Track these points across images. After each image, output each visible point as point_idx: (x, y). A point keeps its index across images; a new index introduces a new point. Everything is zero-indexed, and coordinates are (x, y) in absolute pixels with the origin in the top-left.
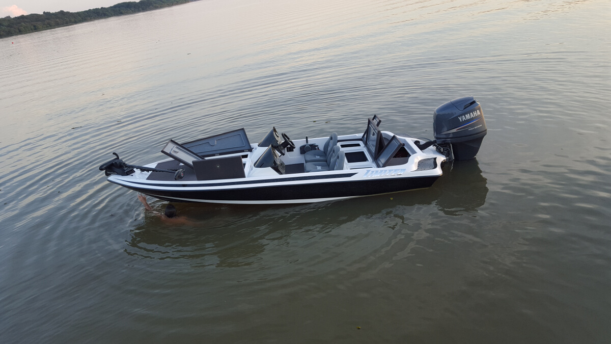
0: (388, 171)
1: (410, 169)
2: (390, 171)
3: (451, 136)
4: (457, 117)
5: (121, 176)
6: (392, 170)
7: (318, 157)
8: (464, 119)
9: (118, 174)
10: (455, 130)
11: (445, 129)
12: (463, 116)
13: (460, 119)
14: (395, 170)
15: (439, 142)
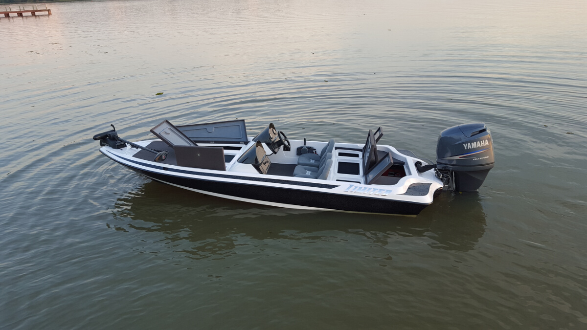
0: (372, 190)
1: (397, 191)
2: (375, 189)
3: (454, 163)
4: (462, 144)
5: (112, 148)
6: (377, 189)
7: (312, 161)
8: (469, 147)
9: (110, 146)
10: (457, 158)
11: (449, 154)
12: (469, 144)
13: (465, 147)
14: (381, 190)
15: (439, 167)
